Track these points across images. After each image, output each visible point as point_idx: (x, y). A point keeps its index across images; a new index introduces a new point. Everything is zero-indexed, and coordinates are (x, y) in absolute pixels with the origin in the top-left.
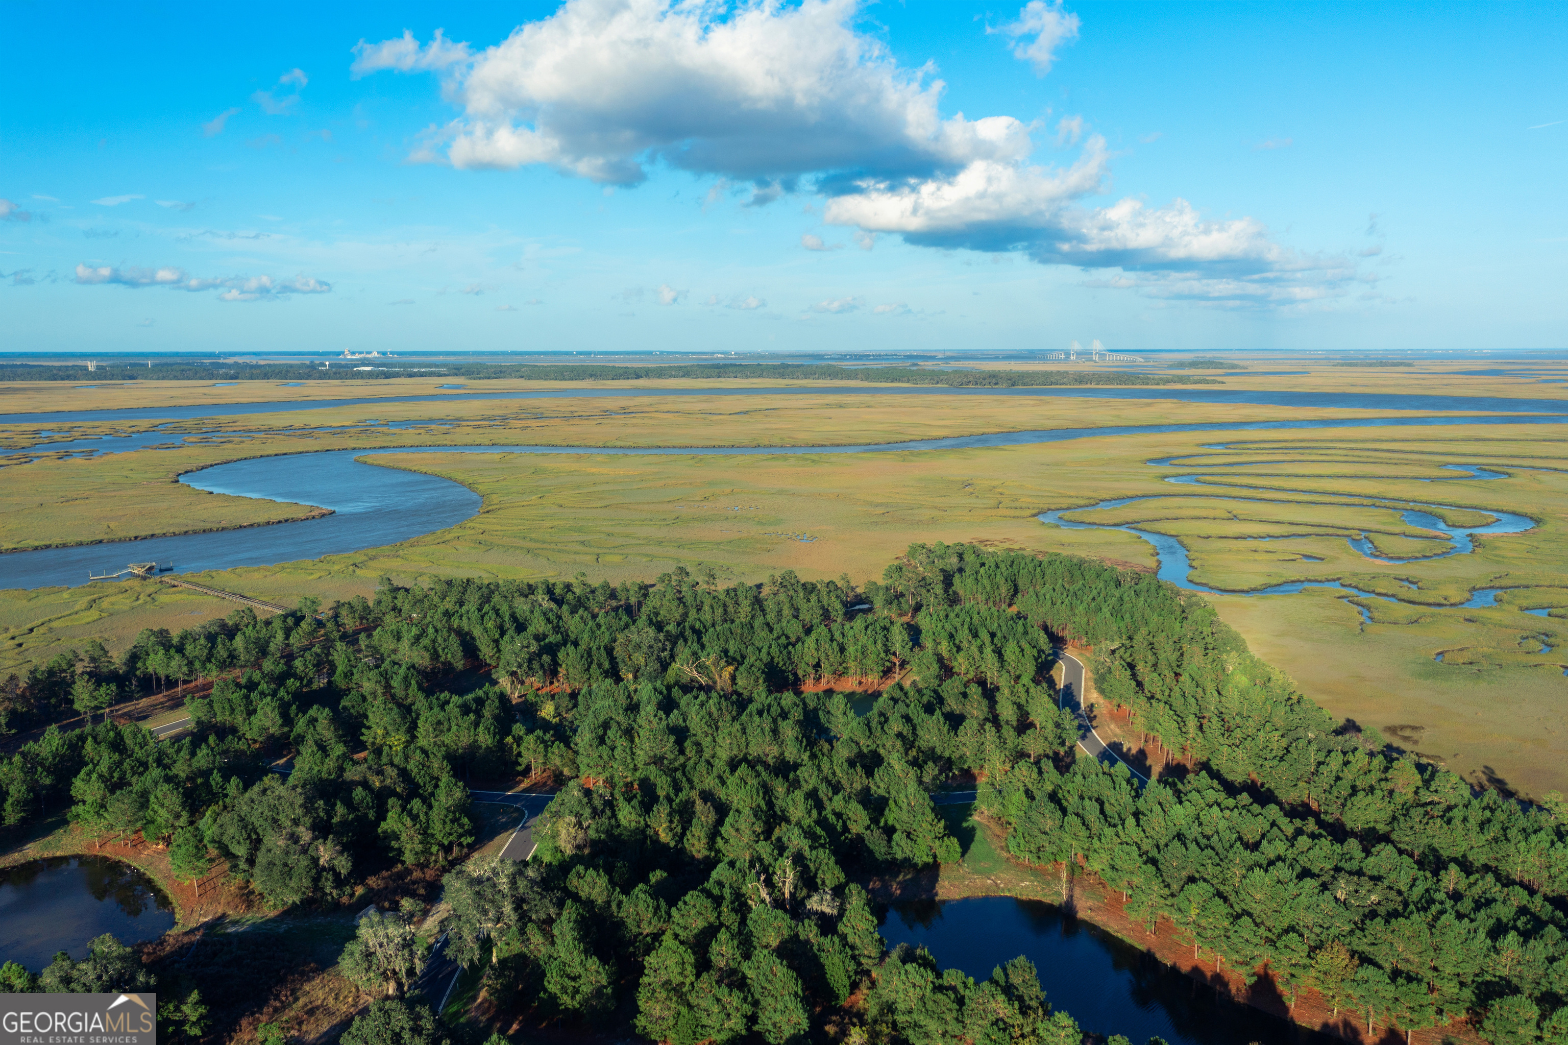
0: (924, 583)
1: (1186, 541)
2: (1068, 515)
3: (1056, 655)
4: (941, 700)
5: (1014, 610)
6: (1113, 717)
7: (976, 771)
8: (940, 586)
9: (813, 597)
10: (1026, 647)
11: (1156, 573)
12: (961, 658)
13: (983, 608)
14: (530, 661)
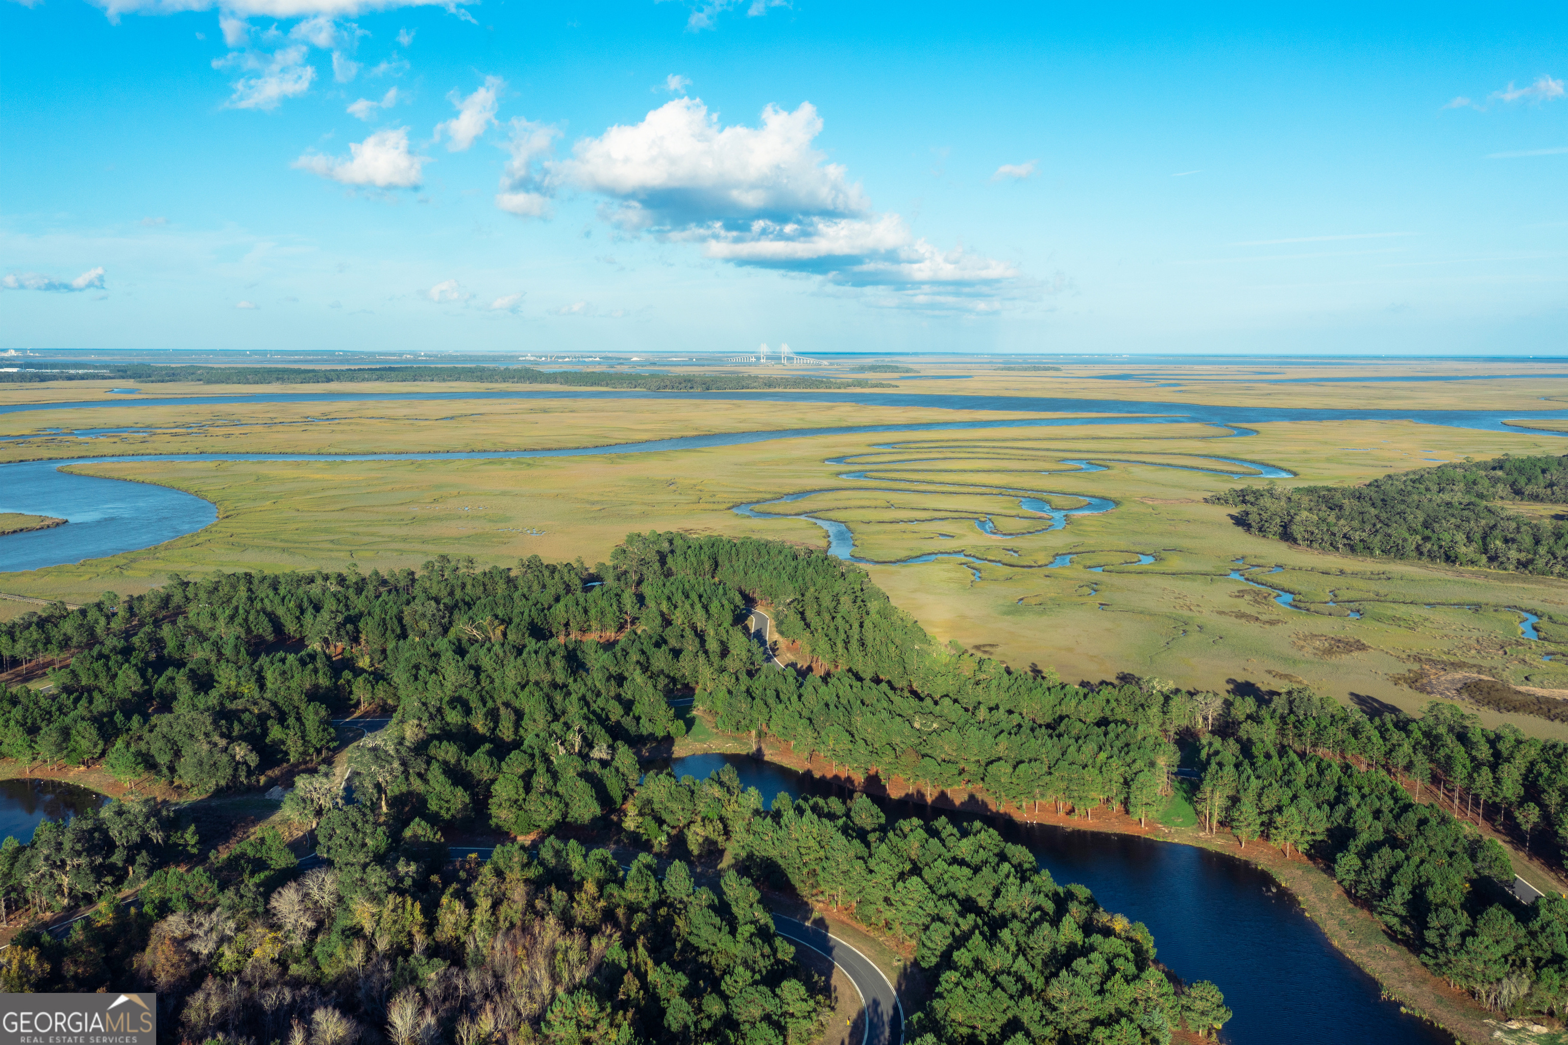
0: (643, 562)
1: (852, 526)
2: (757, 507)
3: (749, 612)
4: (665, 642)
5: (717, 580)
6: (789, 649)
7: (693, 685)
8: (657, 564)
9: (557, 575)
10: (726, 603)
11: (826, 551)
12: (678, 613)
13: (693, 581)
14: (338, 629)
